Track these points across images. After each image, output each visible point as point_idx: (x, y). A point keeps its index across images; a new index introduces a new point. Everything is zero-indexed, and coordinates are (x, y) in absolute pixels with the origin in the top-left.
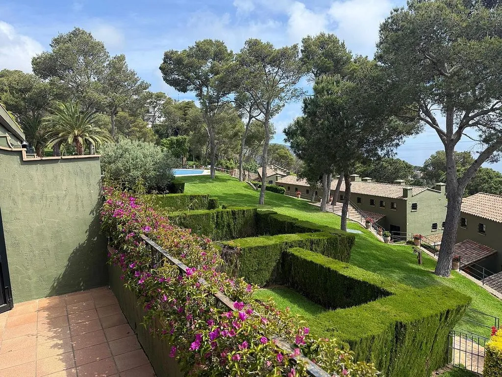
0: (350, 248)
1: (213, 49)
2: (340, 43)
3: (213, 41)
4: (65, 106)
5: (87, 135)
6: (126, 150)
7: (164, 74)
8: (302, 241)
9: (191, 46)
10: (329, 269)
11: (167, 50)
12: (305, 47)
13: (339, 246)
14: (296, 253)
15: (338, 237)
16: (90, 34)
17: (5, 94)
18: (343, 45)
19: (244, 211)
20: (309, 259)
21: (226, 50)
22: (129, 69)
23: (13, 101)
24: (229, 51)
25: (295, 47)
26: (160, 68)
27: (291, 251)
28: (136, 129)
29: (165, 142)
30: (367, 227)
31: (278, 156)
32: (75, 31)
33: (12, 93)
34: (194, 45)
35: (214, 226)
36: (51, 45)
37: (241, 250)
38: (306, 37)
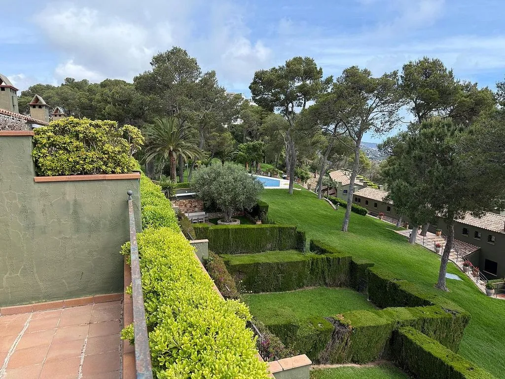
0: (464, 327)
1: (302, 68)
2: (447, 72)
3: (303, 58)
4: (162, 122)
5: (180, 150)
6: (219, 174)
7: (254, 94)
8: (414, 320)
9: (281, 65)
10: (451, 368)
11: (258, 70)
12: (406, 75)
13: (453, 325)
14: (410, 336)
15: (453, 316)
16: (185, 51)
17: (109, 105)
18: (451, 73)
19: (339, 259)
20: (426, 347)
21: (316, 68)
22: (219, 86)
23: (115, 112)
24: (318, 69)
25: (395, 73)
26: (250, 88)
27: (402, 331)
28: (216, 134)
29: (242, 147)
30: (465, 271)
31: (353, 160)
32: (173, 50)
33: (114, 105)
34: (284, 64)
35: (309, 273)
36: (151, 63)
37: (353, 329)
38: (409, 64)
